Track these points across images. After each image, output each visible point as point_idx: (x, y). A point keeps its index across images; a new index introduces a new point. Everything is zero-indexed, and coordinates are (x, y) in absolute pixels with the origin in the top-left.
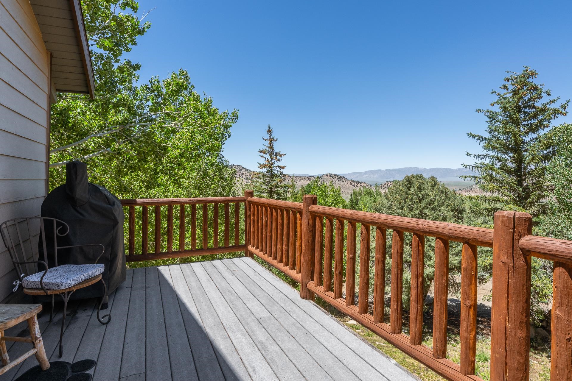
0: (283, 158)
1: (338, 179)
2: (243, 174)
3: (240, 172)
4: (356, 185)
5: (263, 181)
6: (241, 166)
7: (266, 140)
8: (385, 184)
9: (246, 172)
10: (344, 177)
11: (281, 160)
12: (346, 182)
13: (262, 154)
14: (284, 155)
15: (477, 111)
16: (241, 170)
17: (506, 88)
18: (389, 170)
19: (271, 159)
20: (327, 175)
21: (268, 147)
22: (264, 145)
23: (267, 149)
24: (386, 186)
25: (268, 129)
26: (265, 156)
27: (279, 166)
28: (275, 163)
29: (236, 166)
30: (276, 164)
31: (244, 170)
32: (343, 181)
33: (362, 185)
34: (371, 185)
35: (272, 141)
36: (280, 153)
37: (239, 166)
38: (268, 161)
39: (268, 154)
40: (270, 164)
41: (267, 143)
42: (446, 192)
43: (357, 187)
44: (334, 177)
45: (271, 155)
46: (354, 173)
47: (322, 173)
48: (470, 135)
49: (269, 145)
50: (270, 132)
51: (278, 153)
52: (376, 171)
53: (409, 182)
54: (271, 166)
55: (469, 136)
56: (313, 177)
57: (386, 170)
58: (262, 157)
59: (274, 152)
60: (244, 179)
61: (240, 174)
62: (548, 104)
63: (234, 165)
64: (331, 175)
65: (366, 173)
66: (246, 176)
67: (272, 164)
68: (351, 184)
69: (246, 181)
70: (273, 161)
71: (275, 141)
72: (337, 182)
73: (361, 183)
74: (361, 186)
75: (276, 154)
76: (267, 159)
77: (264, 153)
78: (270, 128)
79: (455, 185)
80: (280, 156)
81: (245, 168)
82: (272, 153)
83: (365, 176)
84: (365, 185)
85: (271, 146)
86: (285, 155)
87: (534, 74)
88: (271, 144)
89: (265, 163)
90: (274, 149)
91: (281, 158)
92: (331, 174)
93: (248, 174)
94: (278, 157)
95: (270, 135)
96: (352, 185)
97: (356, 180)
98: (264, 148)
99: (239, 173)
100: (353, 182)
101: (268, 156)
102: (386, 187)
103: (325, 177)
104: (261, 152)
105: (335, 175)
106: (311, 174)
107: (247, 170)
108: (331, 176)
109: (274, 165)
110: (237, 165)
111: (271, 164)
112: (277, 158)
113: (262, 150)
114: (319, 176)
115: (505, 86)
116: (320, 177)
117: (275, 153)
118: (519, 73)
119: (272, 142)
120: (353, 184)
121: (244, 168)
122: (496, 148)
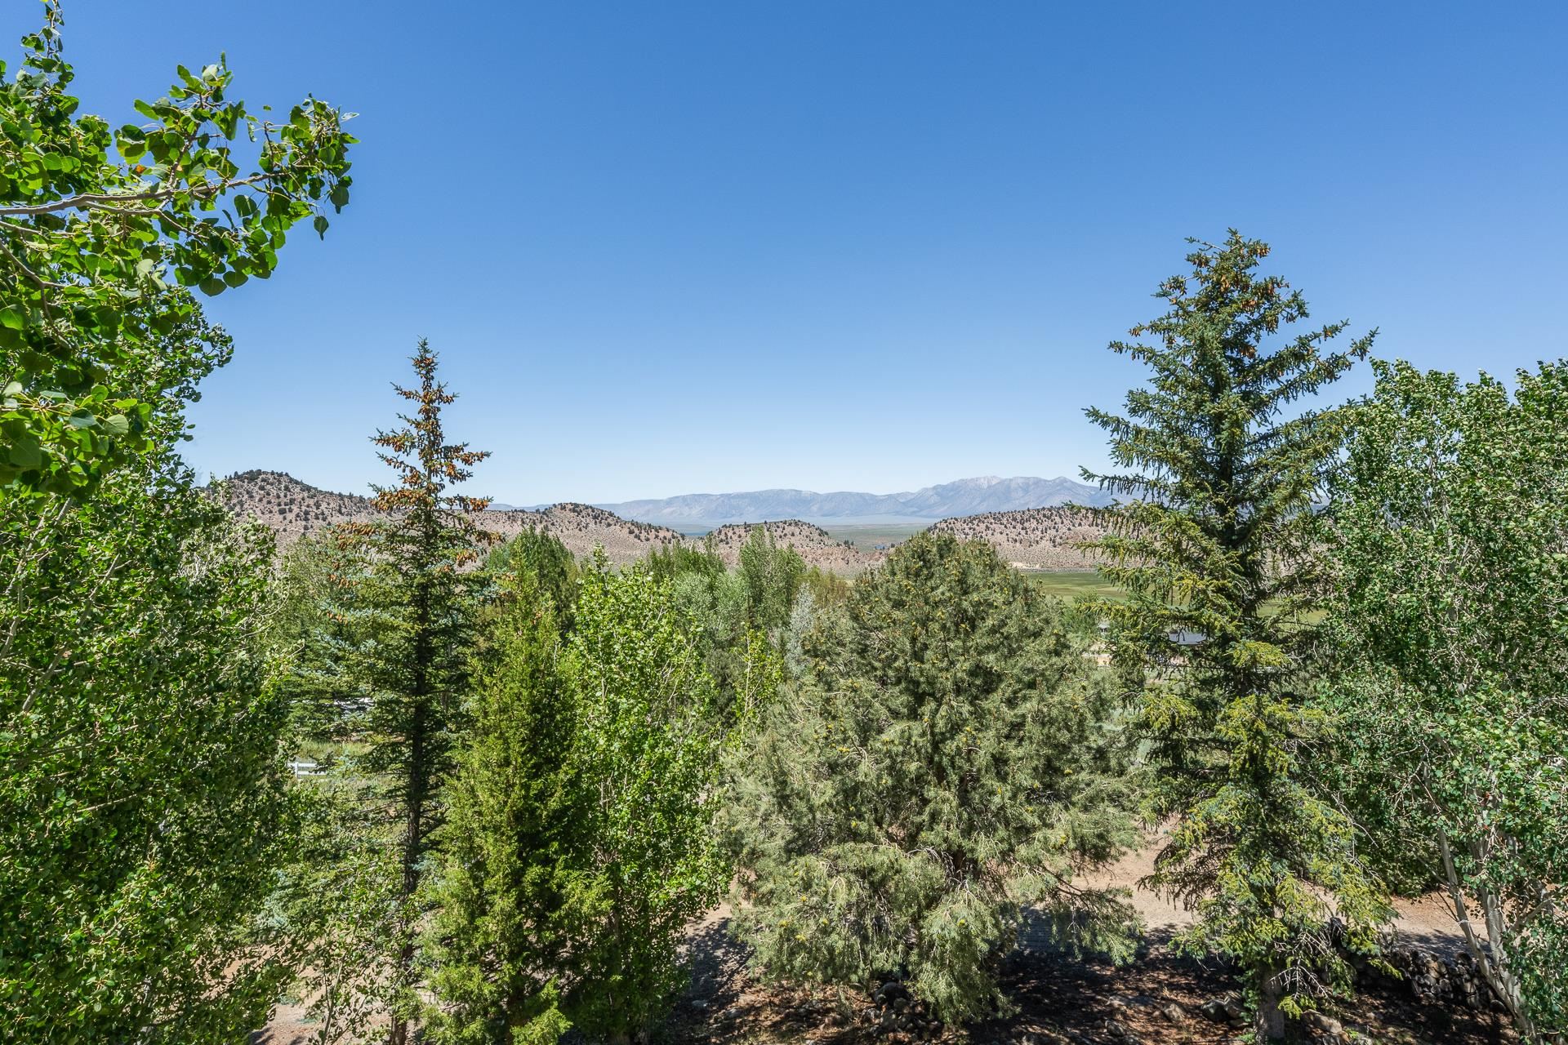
0: (476, 468)
1: (595, 517)
2: (292, 501)
3: (282, 495)
4: (643, 535)
5: (392, 559)
6: (287, 475)
7: (408, 395)
8: (720, 532)
9: (306, 494)
10: (611, 514)
11: (470, 475)
12: (618, 527)
13: (389, 451)
14: (481, 456)
15: (1111, 346)
16: (287, 488)
17: (1179, 287)
18: (729, 496)
19: (430, 472)
20: (563, 507)
21: (418, 425)
22: (401, 416)
23: (414, 431)
24: (723, 537)
25: (416, 355)
26: (402, 457)
27: (462, 500)
28: (443, 487)
29: (269, 476)
30: (450, 490)
31: (298, 490)
32: (609, 525)
33: (661, 534)
34: (683, 536)
35: (432, 401)
36: (467, 450)
37: (280, 475)
38: (415, 477)
39: (415, 452)
40: (423, 491)
41: (414, 409)
42: (1026, 590)
43: (648, 540)
44: (584, 513)
45: (426, 456)
46: (639, 503)
47: (548, 501)
48: (1094, 414)
49: (420, 417)
50: (425, 365)
51: (457, 449)
52: (697, 498)
53: (924, 560)
54: (430, 499)
55: (1091, 419)
56: (523, 511)
57: (722, 495)
58: (389, 461)
59: (443, 445)
60: (298, 516)
61: (283, 500)
62: (1316, 336)
63: (259, 472)
64: (576, 508)
65: (670, 502)
66: (304, 508)
67: (433, 490)
68: (631, 532)
69: (304, 523)
70: (435, 480)
71: (449, 400)
72: (592, 526)
73: (657, 531)
74: (657, 537)
75: (451, 452)
76: (412, 469)
77: (399, 448)
78: (426, 351)
79: (881, 536)
80: (466, 461)
81: (301, 483)
82: (433, 446)
83: (669, 510)
84: (669, 535)
85: (429, 418)
86: (488, 455)
87: (1258, 251)
88: (429, 413)
89: (399, 485)
90: (444, 429)
91: (467, 468)
92: (577, 505)
93: (312, 502)
94: (459, 465)
95: (428, 378)
96: (633, 536)
97: (643, 520)
98: (400, 427)
99: (279, 497)
100: (638, 529)
101: (414, 459)
102: (721, 541)
103: (557, 512)
104: (384, 440)
105: (587, 508)
106: (518, 505)
107: (308, 488)
108: (574, 511)
109: (442, 494)
110: (273, 473)
111: (429, 491)
112: (453, 467)
113: (391, 435)
114: (542, 510)
115: (1176, 280)
116: (544, 513)
117: (446, 448)
118: (1218, 245)
119: (436, 404)
120: (637, 531)
121: (297, 483)
122: (1180, 461)
